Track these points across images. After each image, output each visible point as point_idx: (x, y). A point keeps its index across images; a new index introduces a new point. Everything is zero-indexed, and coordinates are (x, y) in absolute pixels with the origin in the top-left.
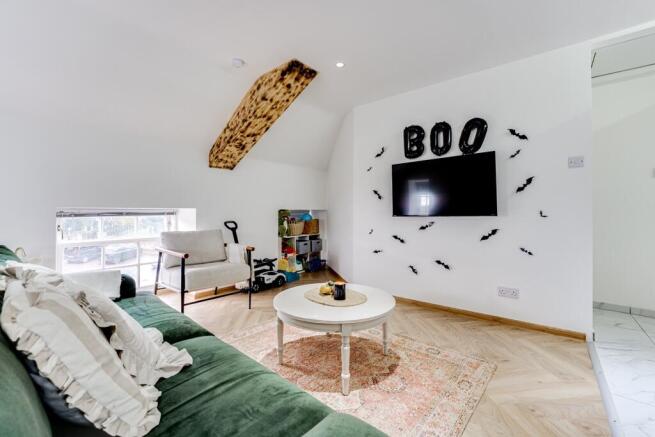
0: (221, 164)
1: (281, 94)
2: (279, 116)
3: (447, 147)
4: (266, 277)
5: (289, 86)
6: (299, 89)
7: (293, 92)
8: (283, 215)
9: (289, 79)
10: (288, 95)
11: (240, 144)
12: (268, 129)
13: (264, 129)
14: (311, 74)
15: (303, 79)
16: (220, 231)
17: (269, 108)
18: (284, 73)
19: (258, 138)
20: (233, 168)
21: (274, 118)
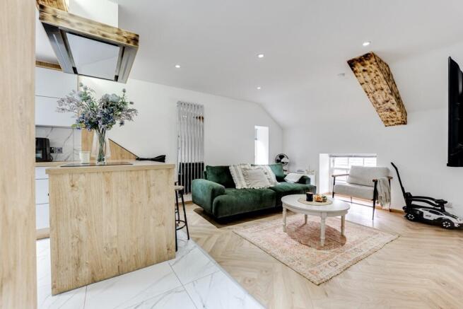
0: (391, 123)
1: (367, 76)
5: (365, 71)
6: (374, 67)
7: (372, 70)
9: (359, 68)
10: (373, 74)
11: (386, 109)
13: (389, 95)
14: (368, 56)
15: (367, 62)
17: (371, 85)
18: (353, 69)
19: (393, 101)
20: (404, 123)
21: (384, 87)
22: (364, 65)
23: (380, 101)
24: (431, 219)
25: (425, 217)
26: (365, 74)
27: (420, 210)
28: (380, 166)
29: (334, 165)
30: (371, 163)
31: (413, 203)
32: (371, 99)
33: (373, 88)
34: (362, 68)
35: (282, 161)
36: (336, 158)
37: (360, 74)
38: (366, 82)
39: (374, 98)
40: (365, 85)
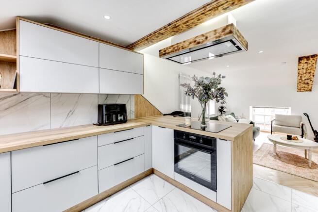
0: (302, 90)
1: (306, 66)
2: (314, 71)
5: (306, 63)
6: (314, 61)
7: (311, 63)
9: (304, 61)
10: (310, 65)
11: (305, 83)
12: (313, 76)
13: (311, 76)
14: (314, 56)
15: (311, 59)
16: (301, 117)
18: (299, 61)
19: (312, 79)
20: (311, 91)
21: (312, 72)
22: (308, 60)
23: (303, 78)
28: (294, 115)
29: (255, 112)
30: (287, 112)
32: (299, 77)
33: (305, 72)
34: (306, 61)
35: (224, 110)
37: (302, 64)
38: (303, 68)
39: (301, 77)
40: (301, 71)
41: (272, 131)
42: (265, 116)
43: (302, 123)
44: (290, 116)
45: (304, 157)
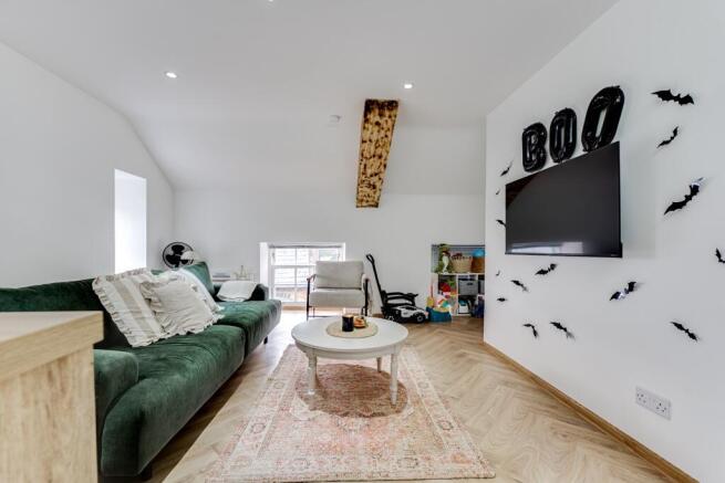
0: (364, 204)
1: (375, 133)
2: (388, 152)
3: (571, 148)
4: (403, 311)
5: (378, 124)
6: (390, 122)
7: (385, 126)
8: (441, 250)
9: (374, 117)
10: (383, 132)
11: (370, 185)
12: (385, 166)
13: (382, 167)
14: (392, 105)
15: (387, 113)
16: (362, 264)
17: (373, 148)
18: (365, 115)
19: (381, 176)
20: (376, 206)
21: (384, 154)
22: (381, 115)
23: (369, 172)
24: (408, 316)
25: (403, 315)
26: (377, 128)
27: (398, 308)
28: (350, 260)
29: (275, 260)
30: (339, 255)
31: (390, 302)
32: (362, 166)
33: (372, 153)
34: (377, 119)
35: (183, 257)
36: (277, 250)
37: (370, 127)
38: (370, 141)
39: (365, 165)
40: (366, 145)
41: (308, 307)
42: (296, 267)
43: (364, 277)
44: (343, 265)
45: (376, 367)
